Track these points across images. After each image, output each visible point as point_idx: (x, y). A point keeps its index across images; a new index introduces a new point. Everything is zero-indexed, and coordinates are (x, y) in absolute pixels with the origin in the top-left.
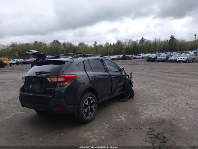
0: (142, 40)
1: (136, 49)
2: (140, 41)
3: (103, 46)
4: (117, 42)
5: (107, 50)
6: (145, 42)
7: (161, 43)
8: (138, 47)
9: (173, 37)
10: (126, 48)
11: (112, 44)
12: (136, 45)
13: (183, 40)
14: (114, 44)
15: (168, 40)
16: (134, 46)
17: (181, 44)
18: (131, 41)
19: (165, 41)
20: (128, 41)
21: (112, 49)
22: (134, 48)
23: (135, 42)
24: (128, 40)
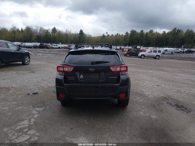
0: (54, 30)
1: (48, 38)
2: (52, 30)
3: (8, 30)
4: (26, 28)
5: (15, 35)
6: (57, 32)
7: (71, 36)
8: (50, 36)
9: (82, 31)
10: (37, 35)
11: (20, 30)
12: (48, 34)
13: (90, 35)
14: (22, 29)
15: (77, 34)
16: (46, 35)
17: (88, 38)
18: (42, 28)
19: (75, 34)
20: (39, 29)
21: (21, 35)
22: (46, 37)
23: (46, 30)
24: (39, 27)
